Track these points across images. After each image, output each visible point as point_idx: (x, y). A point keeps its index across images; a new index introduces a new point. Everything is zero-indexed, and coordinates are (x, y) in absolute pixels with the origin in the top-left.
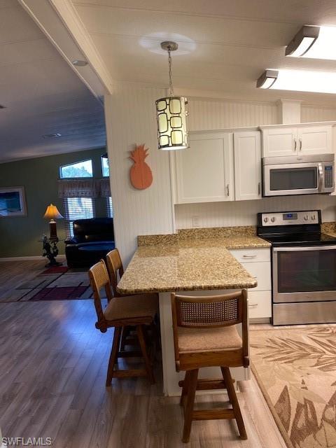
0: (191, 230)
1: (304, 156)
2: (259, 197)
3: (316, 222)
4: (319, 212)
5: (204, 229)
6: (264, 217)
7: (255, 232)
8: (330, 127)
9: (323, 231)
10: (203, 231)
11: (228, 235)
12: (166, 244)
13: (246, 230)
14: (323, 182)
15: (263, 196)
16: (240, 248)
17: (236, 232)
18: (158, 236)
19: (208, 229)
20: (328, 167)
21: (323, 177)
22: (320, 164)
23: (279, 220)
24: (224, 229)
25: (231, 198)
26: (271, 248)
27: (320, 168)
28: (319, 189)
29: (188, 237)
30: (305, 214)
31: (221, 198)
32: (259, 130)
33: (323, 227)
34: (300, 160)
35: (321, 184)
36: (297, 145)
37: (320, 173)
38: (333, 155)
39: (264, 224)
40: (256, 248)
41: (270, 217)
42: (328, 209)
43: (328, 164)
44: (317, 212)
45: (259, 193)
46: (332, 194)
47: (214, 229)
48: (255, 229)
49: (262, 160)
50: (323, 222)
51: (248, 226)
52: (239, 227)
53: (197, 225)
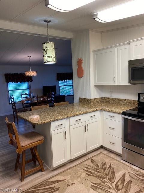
10: (113, 99)
17: (128, 102)
19: (116, 99)
29: (107, 101)
48: (138, 103)
51: (135, 100)
52: (130, 100)
53: (112, 96)
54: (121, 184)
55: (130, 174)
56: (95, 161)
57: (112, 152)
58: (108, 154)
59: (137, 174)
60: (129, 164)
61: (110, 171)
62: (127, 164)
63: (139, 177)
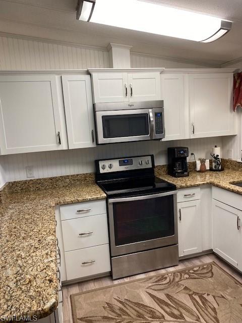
0: (25, 182)
1: (135, 102)
2: (94, 145)
3: (150, 166)
4: (152, 157)
5: (40, 179)
6: (101, 164)
8: (158, 73)
9: (156, 174)
10: (39, 181)
11: (67, 184)
13: (85, 177)
14: (154, 128)
15: (97, 144)
16: (72, 203)
17: (74, 180)
19: (45, 179)
20: (159, 113)
21: (154, 123)
22: (150, 110)
23: (116, 166)
26: (107, 200)
27: (151, 115)
28: (151, 136)
29: (22, 189)
30: (140, 160)
31: (52, 146)
32: (88, 73)
33: (156, 170)
34: (131, 107)
35: (152, 130)
36: (129, 92)
37: (152, 119)
38: (162, 102)
39: (102, 171)
40: (90, 201)
41: (107, 163)
42: (160, 154)
43: (158, 110)
44: (150, 157)
45: (93, 141)
46: (163, 140)
47: (51, 179)
48: (93, 176)
49: (94, 105)
50: (156, 165)
51: (87, 174)
52: (78, 175)
53: (32, 176)
54: (169, 308)
55: (152, 288)
56: (90, 317)
57: (82, 282)
58: (84, 290)
59: (156, 282)
60: (129, 278)
61: (131, 307)
62: (126, 280)
63: (163, 283)
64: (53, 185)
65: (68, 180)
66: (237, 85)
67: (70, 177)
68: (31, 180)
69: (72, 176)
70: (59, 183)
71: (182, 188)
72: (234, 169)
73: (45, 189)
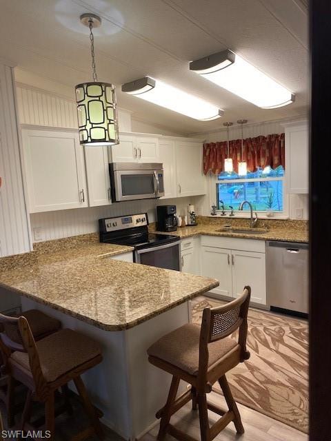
2: (109, 203)
4: (146, 214)
5: (49, 242)
6: (108, 222)
7: (98, 239)
10: (48, 244)
11: (74, 245)
12: (23, 266)
13: (91, 237)
14: (158, 187)
15: (113, 201)
18: (12, 257)
19: (53, 242)
20: (160, 175)
22: (155, 172)
24: (70, 239)
25: (85, 205)
26: (134, 252)
31: (75, 204)
33: (149, 227)
38: (162, 164)
39: (108, 230)
41: (112, 221)
42: (149, 212)
43: (160, 172)
45: (109, 199)
46: (162, 198)
47: (60, 240)
48: (97, 236)
50: (149, 223)
52: (84, 235)
53: (40, 238)
64: (62, 246)
65: (75, 241)
66: (207, 154)
67: (77, 238)
68: (40, 243)
69: (78, 236)
70: (68, 245)
71: (184, 238)
72: (205, 224)
73: (54, 252)
